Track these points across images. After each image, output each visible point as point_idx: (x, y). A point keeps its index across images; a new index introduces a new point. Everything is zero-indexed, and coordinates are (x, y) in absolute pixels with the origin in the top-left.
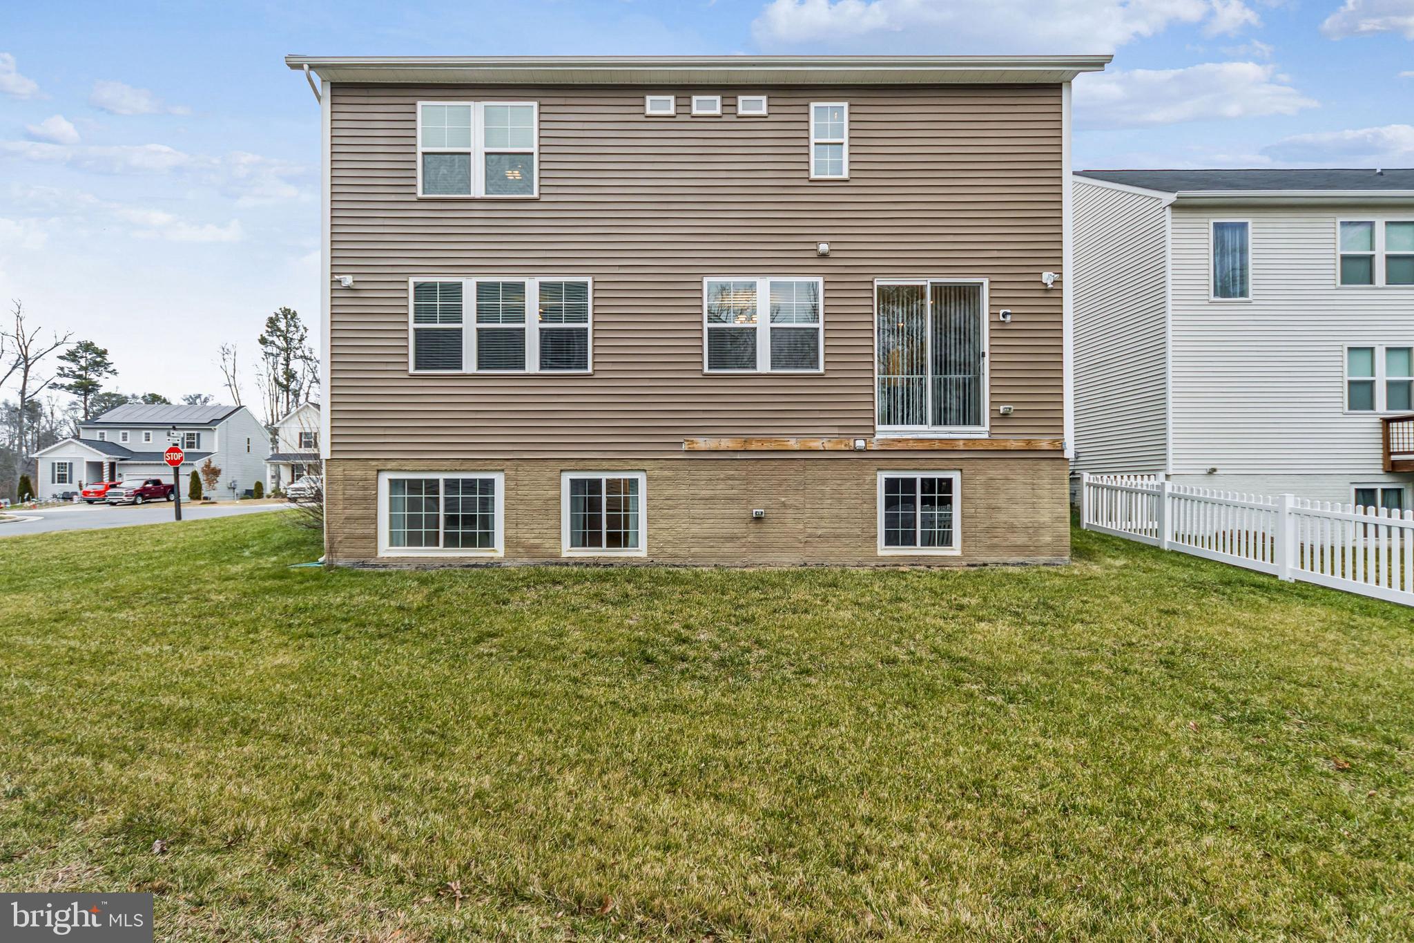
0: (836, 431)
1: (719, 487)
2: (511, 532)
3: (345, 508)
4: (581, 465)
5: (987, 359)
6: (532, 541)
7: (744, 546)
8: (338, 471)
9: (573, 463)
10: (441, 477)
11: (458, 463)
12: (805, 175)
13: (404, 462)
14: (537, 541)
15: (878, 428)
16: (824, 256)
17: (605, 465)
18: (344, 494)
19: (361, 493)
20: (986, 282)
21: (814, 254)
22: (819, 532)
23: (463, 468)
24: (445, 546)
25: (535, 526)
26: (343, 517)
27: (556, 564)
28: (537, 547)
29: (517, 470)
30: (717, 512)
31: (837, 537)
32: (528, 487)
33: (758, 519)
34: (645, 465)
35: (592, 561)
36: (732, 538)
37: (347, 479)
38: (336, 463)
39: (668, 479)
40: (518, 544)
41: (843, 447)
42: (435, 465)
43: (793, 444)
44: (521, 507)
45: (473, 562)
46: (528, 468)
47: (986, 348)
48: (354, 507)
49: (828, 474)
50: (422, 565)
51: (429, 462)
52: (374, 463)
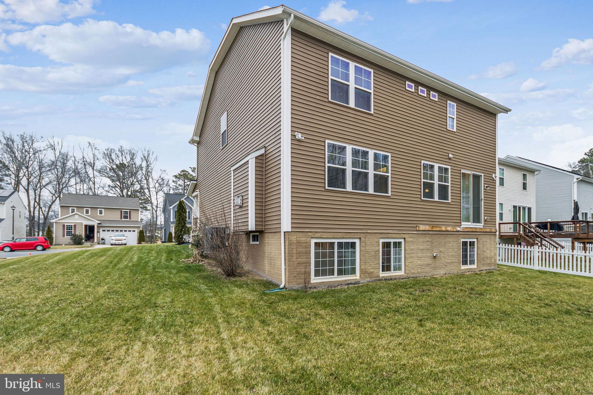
0: (452, 224)
1: (425, 245)
2: (363, 267)
3: (297, 258)
4: (386, 235)
5: (483, 201)
6: (371, 270)
7: (431, 268)
8: (294, 238)
9: (384, 235)
10: (336, 241)
11: (344, 234)
12: (445, 127)
13: (323, 234)
14: (373, 270)
15: (462, 223)
16: (450, 159)
17: (394, 236)
18: (297, 251)
19: (304, 250)
20: (483, 175)
21: (447, 157)
22: (449, 261)
23: (346, 237)
24: (338, 275)
25: (371, 263)
26: (296, 263)
27: (379, 280)
28: (372, 273)
29: (365, 238)
30: (424, 255)
31: (453, 263)
32: (369, 246)
33: (435, 257)
34: (405, 236)
35: (390, 278)
36: (428, 265)
37: (298, 242)
38: (293, 234)
39: (411, 242)
40: (366, 272)
41: (455, 230)
42: (336, 235)
43: (443, 228)
44: (366, 255)
45: (349, 282)
46: (369, 237)
47: (483, 198)
48: (302, 257)
49: (451, 240)
50: (330, 285)
51: (333, 234)
52: (310, 234)
